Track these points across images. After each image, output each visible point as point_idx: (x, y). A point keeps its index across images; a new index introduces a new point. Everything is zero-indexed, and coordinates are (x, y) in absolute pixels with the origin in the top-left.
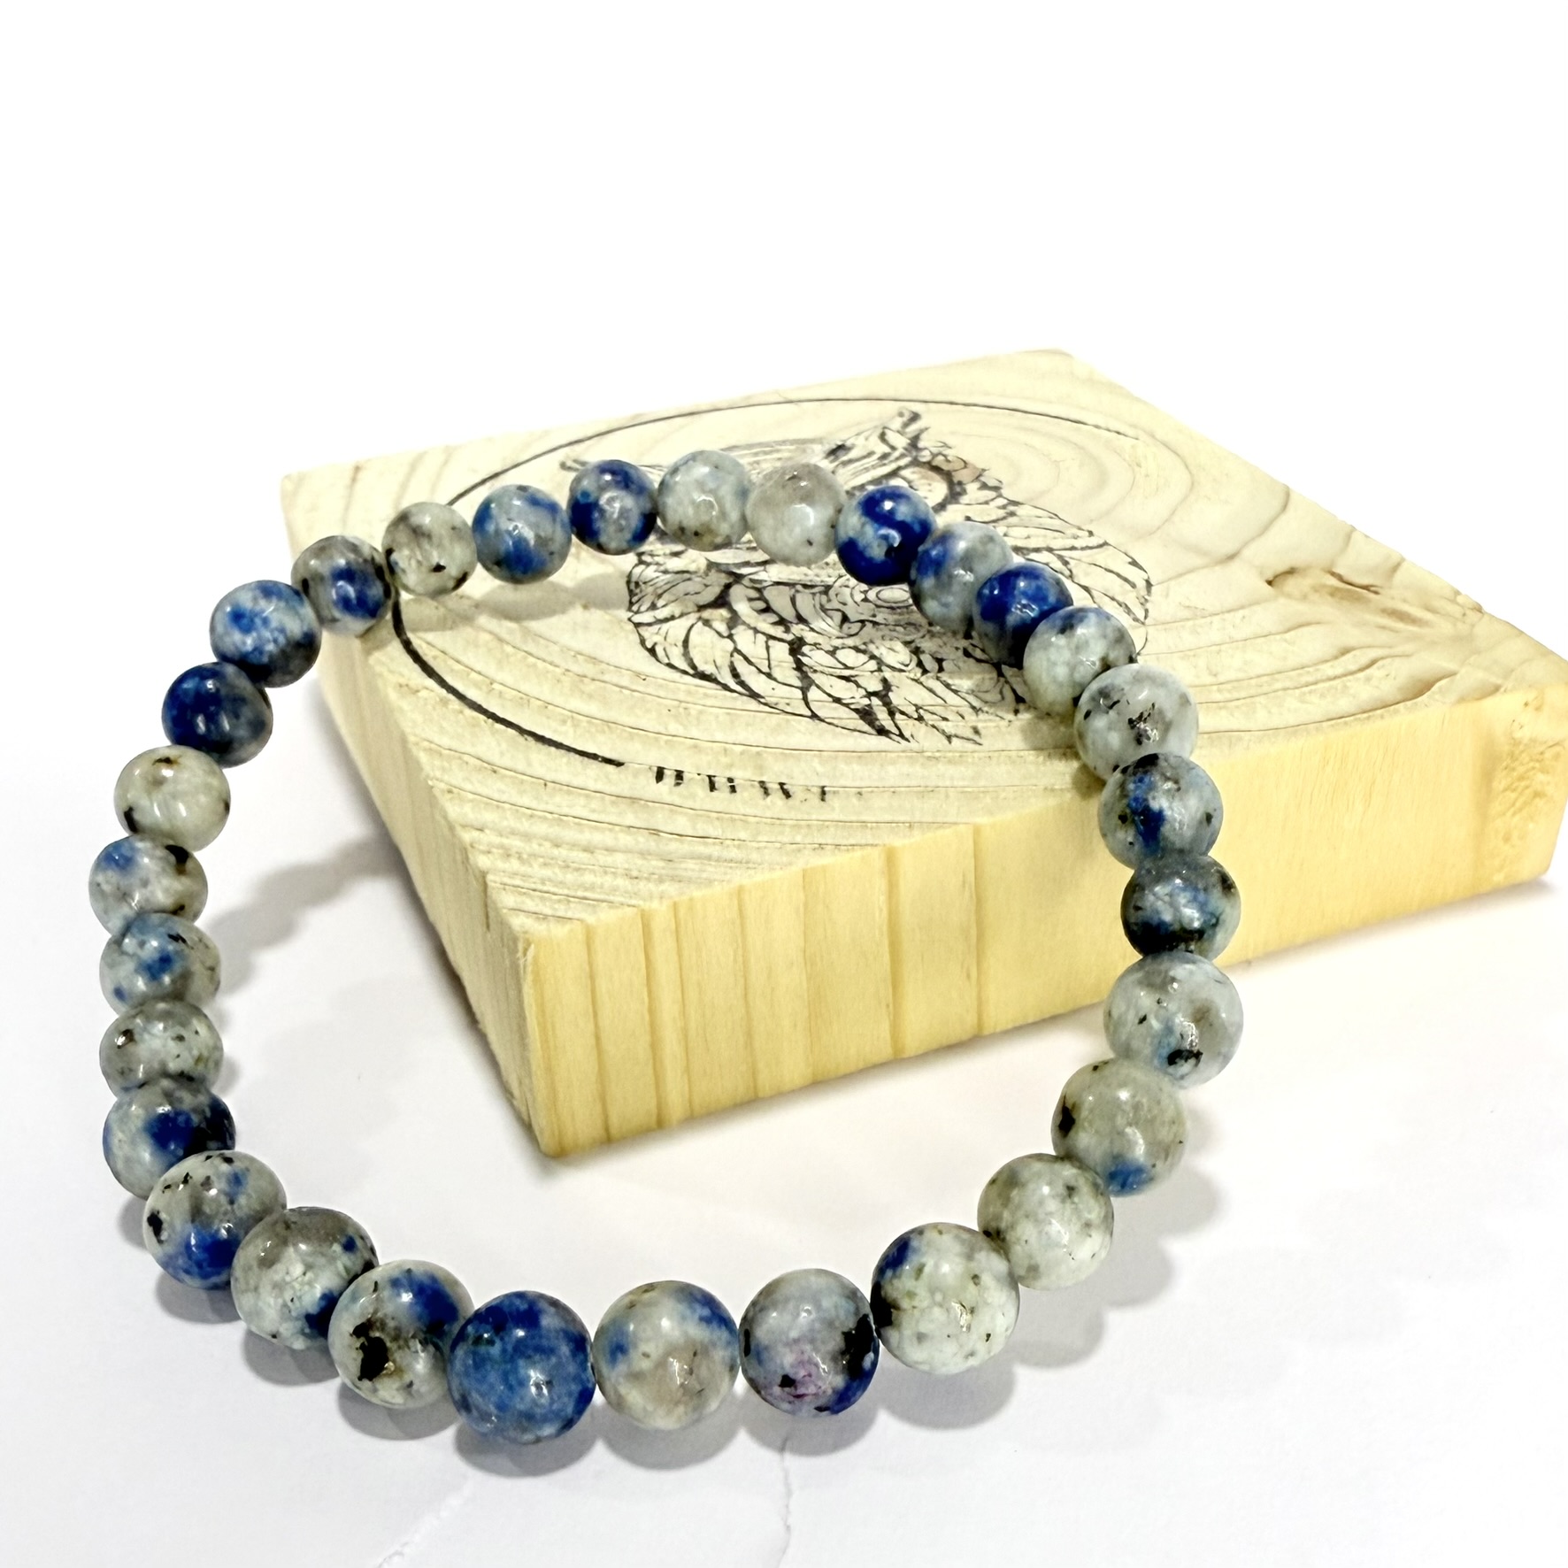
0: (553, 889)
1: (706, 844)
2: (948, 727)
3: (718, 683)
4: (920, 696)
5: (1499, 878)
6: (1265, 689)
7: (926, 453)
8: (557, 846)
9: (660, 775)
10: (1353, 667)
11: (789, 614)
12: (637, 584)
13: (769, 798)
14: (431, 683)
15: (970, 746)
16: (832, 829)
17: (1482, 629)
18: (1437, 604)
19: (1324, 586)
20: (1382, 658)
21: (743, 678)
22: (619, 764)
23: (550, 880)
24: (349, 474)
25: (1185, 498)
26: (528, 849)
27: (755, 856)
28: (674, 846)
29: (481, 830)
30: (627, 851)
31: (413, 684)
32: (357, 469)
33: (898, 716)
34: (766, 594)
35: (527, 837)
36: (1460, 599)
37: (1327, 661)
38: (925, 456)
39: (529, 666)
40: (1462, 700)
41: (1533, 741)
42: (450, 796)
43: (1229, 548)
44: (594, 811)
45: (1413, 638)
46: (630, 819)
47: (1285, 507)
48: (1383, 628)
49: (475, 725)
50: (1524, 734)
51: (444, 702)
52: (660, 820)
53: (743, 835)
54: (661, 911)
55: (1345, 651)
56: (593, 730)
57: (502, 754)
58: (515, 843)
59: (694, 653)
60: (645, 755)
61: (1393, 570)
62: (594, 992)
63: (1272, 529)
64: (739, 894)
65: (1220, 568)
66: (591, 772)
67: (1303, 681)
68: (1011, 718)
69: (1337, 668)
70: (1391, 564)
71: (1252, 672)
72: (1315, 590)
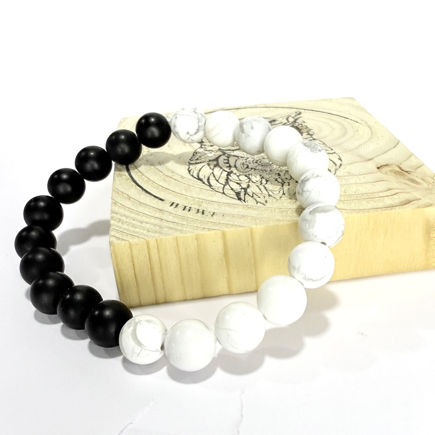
0: (126, 232)
3: (202, 181)
4: (256, 190)
7: (297, 124)
9: (171, 205)
10: (389, 194)
12: (196, 153)
13: (197, 214)
15: (262, 205)
18: (427, 178)
19: (395, 170)
20: (400, 193)
21: (210, 181)
22: (163, 200)
23: (126, 229)
25: (366, 141)
26: (125, 220)
29: (117, 214)
30: (151, 224)
31: (122, 174)
33: (247, 195)
34: (230, 159)
37: (382, 192)
42: (114, 204)
45: (414, 188)
47: (395, 147)
48: (406, 184)
49: (132, 186)
51: (128, 180)
54: (152, 242)
56: (161, 190)
57: (134, 195)
59: (200, 173)
60: (169, 198)
61: (418, 167)
62: (133, 262)
63: (387, 153)
64: (176, 239)
65: (365, 162)
66: (154, 202)
67: (371, 197)
68: (278, 199)
69: (385, 194)
70: (419, 166)
71: (357, 193)
72: (390, 171)
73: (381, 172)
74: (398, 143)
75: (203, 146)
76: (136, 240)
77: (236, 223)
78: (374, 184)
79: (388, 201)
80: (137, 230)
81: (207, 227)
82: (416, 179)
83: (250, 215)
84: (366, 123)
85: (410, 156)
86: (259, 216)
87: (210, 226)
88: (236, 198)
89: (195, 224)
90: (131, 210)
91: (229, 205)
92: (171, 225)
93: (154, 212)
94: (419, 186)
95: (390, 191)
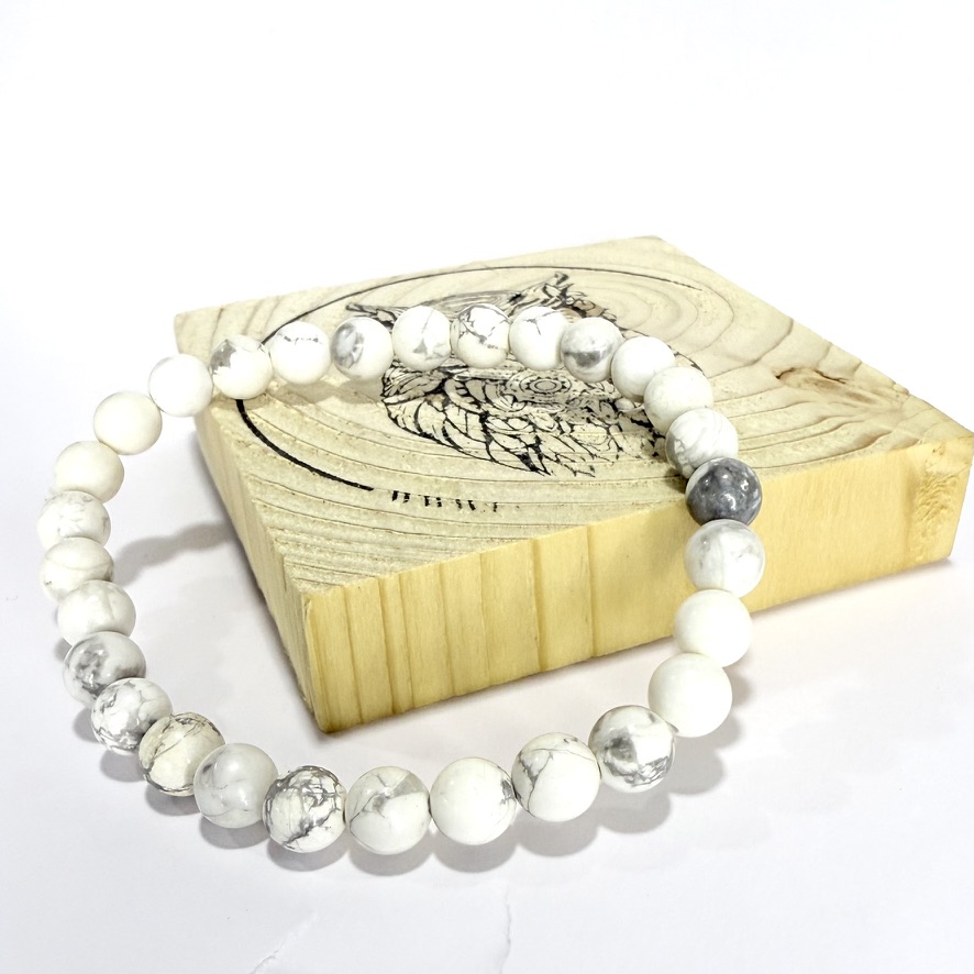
0: (326, 567)
1: (420, 539)
2: (575, 466)
3: (435, 440)
4: (558, 447)
5: (920, 558)
7: (570, 299)
8: (329, 540)
9: (395, 496)
10: (827, 429)
11: (481, 397)
12: (388, 379)
13: (461, 511)
14: (257, 440)
15: (587, 478)
16: (499, 529)
17: (908, 404)
18: (881, 389)
19: (812, 379)
20: (845, 423)
21: (450, 436)
22: (370, 489)
23: (323, 561)
24: (217, 314)
25: (729, 326)
26: (310, 541)
27: (451, 546)
28: (401, 540)
29: (283, 530)
30: (372, 542)
31: (246, 440)
32: (222, 310)
33: (544, 460)
34: (468, 385)
35: (311, 534)
36: (895, 387)
37: (810, 425)
38: (570, 301)
39: (318, 430)
40: (894, 448)
41: (939, 473)
42: (263, 509)
43: (755, 356)
44: (353, 518)
45: (866, 410)
46: (374, 523)
47: (789, 332)
48: (847, 404)
49: (282, 466)
50: (934, 469)
51: (265, 452)
52: (393, 524)
53: (444, 533)
54: (391, 580)
55: (824, 418)
56: (356, 468)
57: (298, 484)
58: (303, 538)
59: (420, 421)
60: (386, 484)
61: (855, 369)
64: (440, 569)
65: (747, 368)
67: (796, 437)
68: (614, 460)
70: (854, 365)
72: (806, 381)
74: (792, 325)
76: (357, 583)
77: (554, 521)
78: (787, 409)
79: (833, 442)
81: (496, 536)
82: (862, 392)
83: (573, 500)
84: (709, 287)
85: (828, 350)
86: (593, 500)
88: (524, 466)
89: (468, 532)
90: (311, 518)
91: (519, 483)
94: (874, 406)
95: (825, 422)
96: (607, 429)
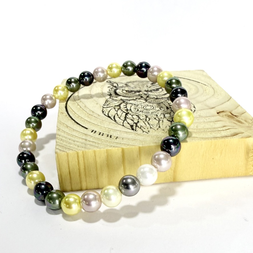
0: (65, 146)
1: (93, 143)
2: (144, 130)
3: (110, 118)
4: (143, 124)
6: (205, 131)
8: (70, 140)
9: (92, 132)
10: (224, 129)
11: (129, 109)
12: (107, 101)
13: (107, 137)
14: (66, 113)
15: (146, 134)
20: (231, 128)
21: (115, 118)
22: (87, 129)
26: (65, 140)
27: (100, 146)
29: (60, 136)
31: (63, 112)
33: (137, 127)
34: (127, 105)
39: (82, 112)
40: (242, 138)
42: (58, 130)
43: (213, 106)
45: (240, 126)
46: (84, 137)
47: (228, 100)
48: (235, 123)
51: (66, 116)
52: (88, 138)
53: (99, 142)
54: (80, 153)
56: (86, 123)
57: (70, 125)
59: (109, 113)
60: (92, 128)
61: (243, 114)
62: (68, 164)
63: (224, 104)
64: (95, 152)
65: (209, 110)
66: (82, 129)
67: (213, 130)
68: (156, 130)
69: (221, 129)
70: (243, 112)
71: (204, 128)
72: (226, 115)
73: (220, 116)
74: (230, 98)
75: (111, 97)
76: (70, 152)
77: (130, 144)
78: (215, 123)
79: (224, 133)
80: (71, 145)
81: (113, 146)
82: (241, 120)
83: (139, 139)
84: (211, 86)
85: (238, 107)
86: (144, 140)
87: (115, 145)
88: (130, 128)
89: (106, 143)
90: (68, 134)
91: (126, 132)
92: (91, 143)
93: (82, 136)
94: (243, 125)
95: (225, 127)
96: (159, 121)
